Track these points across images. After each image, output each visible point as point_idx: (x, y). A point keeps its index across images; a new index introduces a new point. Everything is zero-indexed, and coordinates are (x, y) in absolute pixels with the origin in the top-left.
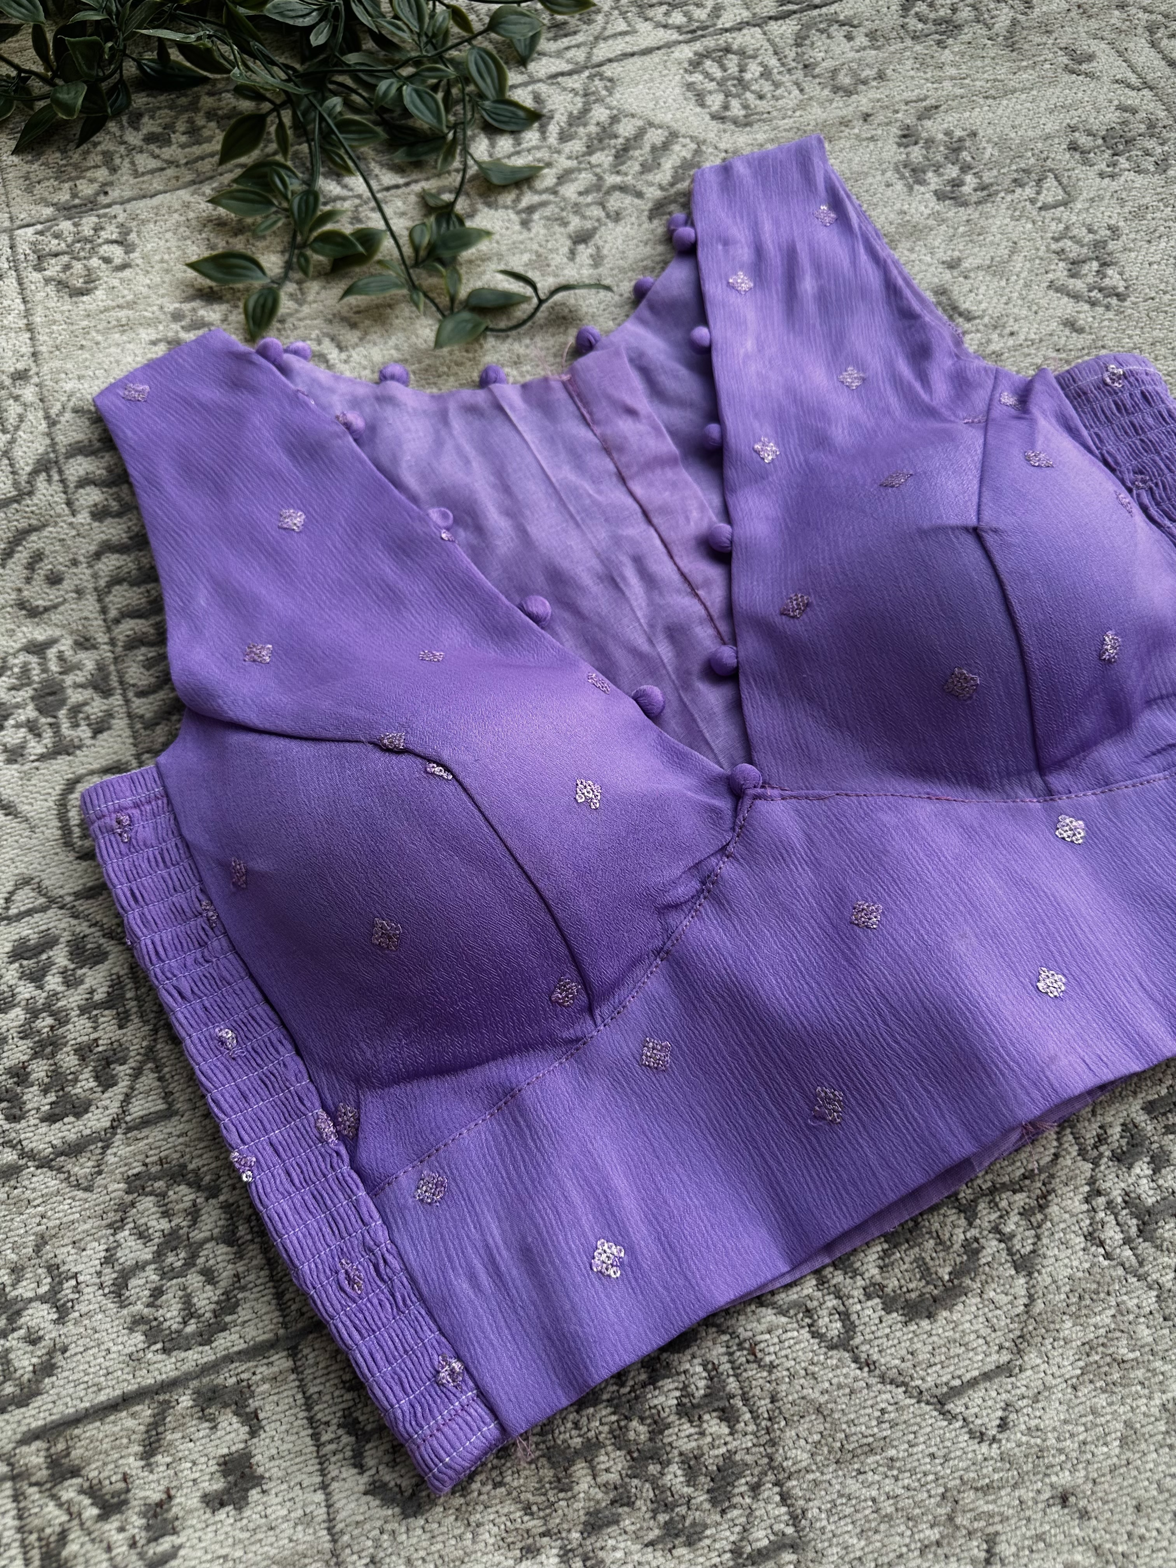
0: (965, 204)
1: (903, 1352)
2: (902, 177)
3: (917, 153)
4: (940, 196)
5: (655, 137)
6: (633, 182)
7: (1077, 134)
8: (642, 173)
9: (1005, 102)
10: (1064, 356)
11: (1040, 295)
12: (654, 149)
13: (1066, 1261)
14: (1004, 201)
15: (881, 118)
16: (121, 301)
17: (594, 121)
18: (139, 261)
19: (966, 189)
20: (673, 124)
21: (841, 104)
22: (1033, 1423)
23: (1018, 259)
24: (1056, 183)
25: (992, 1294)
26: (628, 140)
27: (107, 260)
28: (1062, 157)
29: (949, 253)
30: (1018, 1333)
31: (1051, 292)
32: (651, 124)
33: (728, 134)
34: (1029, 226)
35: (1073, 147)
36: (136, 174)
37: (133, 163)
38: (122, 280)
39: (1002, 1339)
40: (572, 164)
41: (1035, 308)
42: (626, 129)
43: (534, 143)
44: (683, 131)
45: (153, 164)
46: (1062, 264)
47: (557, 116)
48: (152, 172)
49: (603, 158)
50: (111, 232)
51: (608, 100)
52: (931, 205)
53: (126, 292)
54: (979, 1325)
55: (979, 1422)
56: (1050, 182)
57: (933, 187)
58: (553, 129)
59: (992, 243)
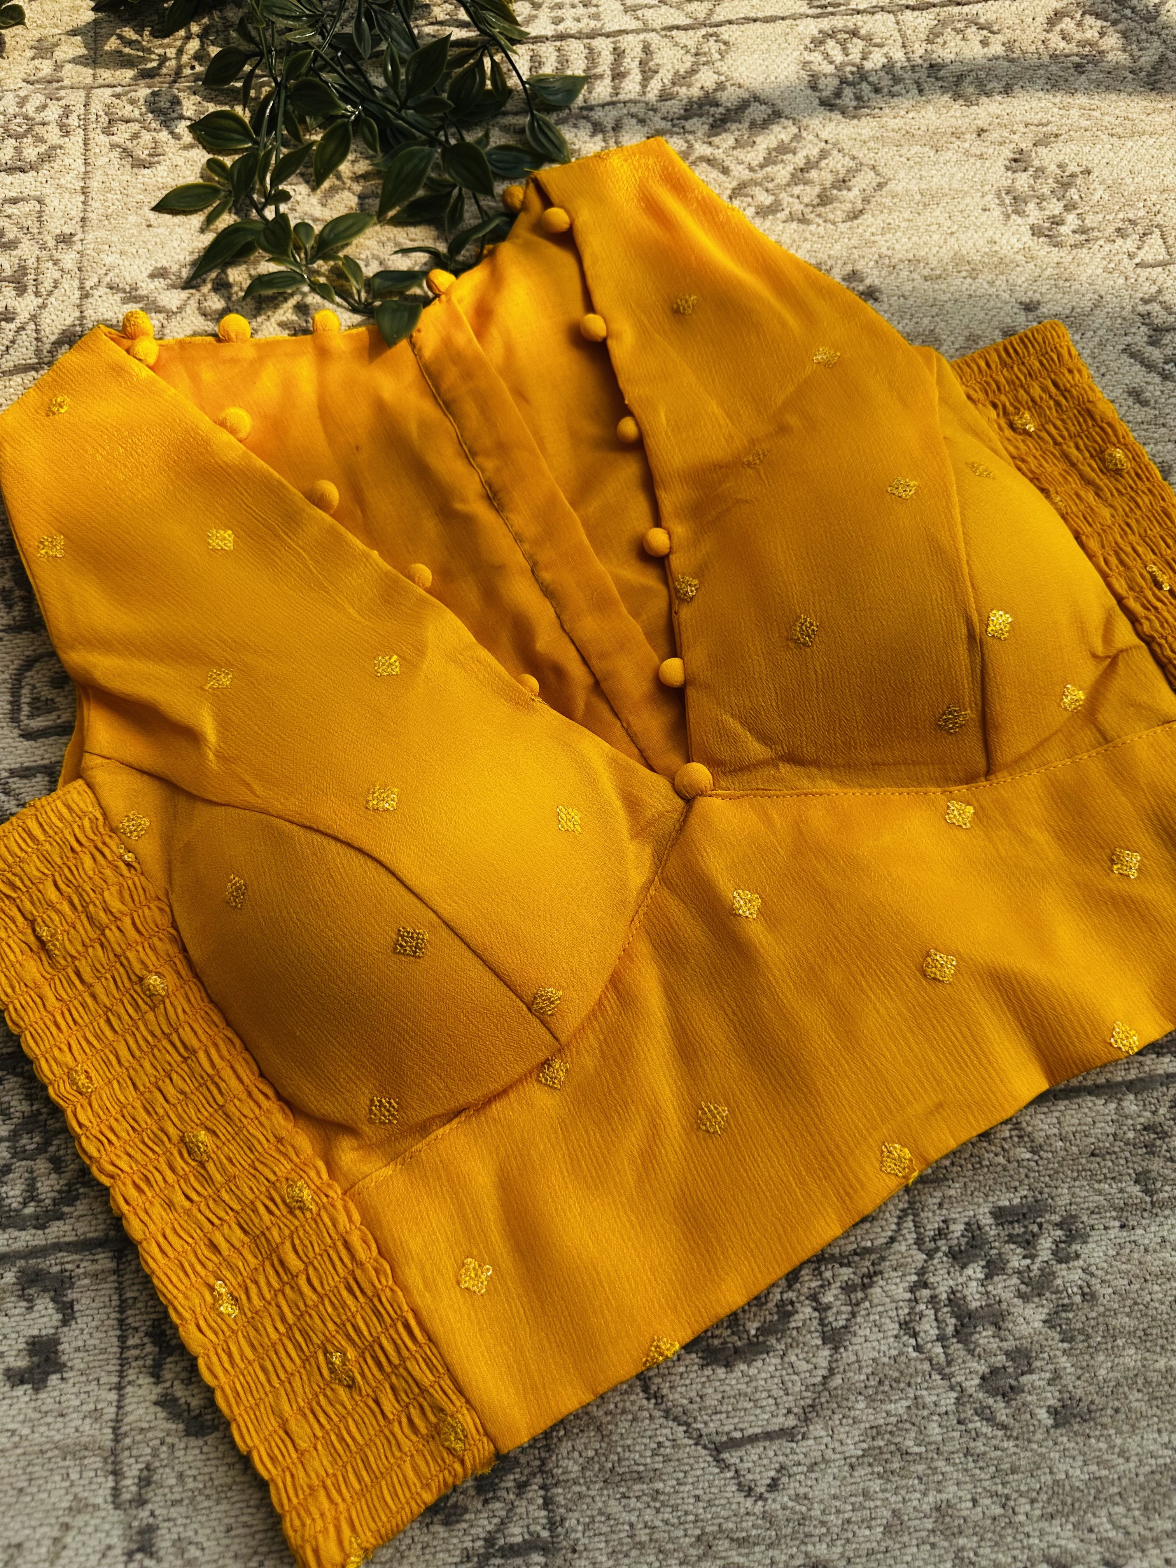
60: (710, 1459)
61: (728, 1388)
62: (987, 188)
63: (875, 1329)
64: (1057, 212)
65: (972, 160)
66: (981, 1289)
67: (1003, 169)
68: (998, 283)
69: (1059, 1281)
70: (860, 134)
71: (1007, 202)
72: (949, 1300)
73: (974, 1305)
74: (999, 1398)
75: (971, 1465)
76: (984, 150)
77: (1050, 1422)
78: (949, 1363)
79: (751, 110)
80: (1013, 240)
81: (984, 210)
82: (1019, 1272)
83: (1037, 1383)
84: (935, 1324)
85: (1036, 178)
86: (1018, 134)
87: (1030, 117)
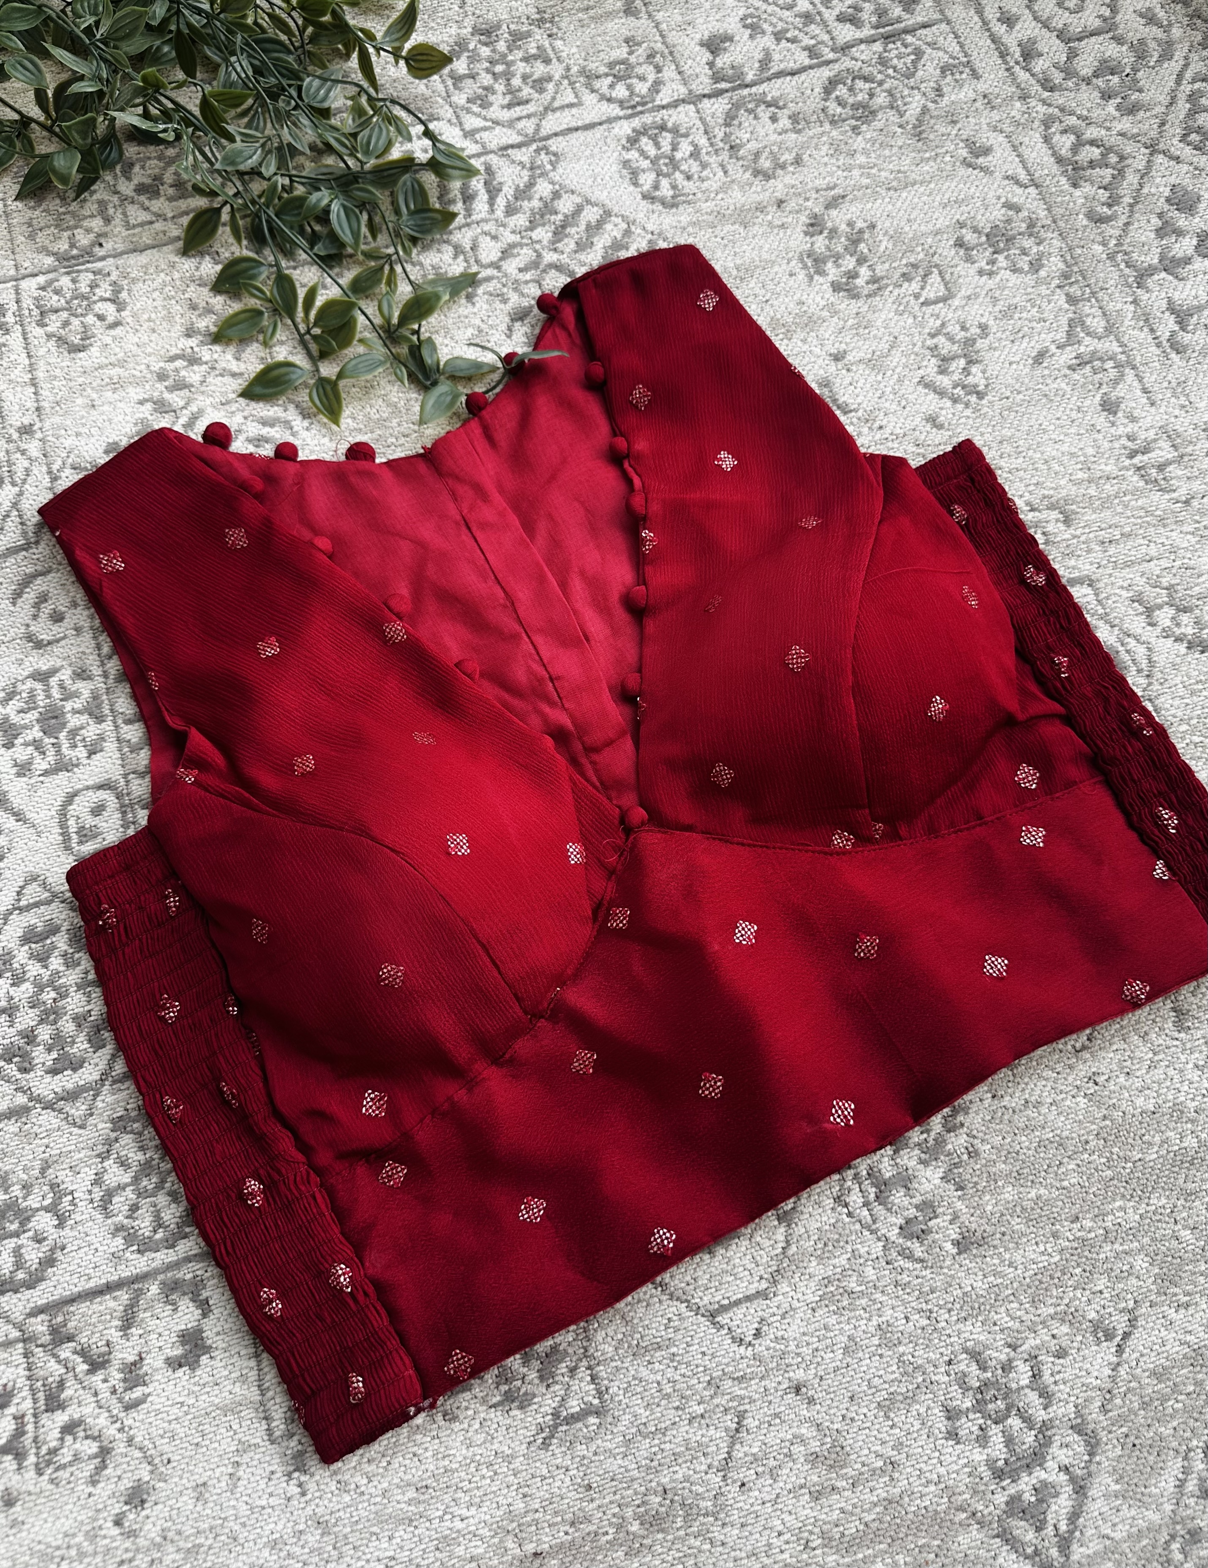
0: (856, 297)
1: (688, 1278)
2: (805, 267)
3: (820, 243)
4: (836, 287)
5: (591, 215)
6: (567, 260)
7: (964, 231)
8: (576, 252)
9: (904, 195)
10: (922, 451)
11: (911, 390)
12: (589, 226)
13: (818, 1217)
14: (891, 294)
15: (792, 205)
16: (113, 359)
17: (537, 196)
18: (129, 320)
19: (860, 282)
20: (607, 202)
21: (759, 189)
22: (780, 1334)
23: (896, 354)
24: (939, 279)
25: (758, 1239)
26: (566, 216)
27: (101, 318)
28: (947, 252)
29: (837, 345)
30: (775, 1268)
31: (920, 388)
32: (588, 202)
33: (656, 215)
34: (911, 320)
35: (960, 243)
36: (128, 226)
37: (125, 214)
38: (114, 338)
39: (762, 1272)
40: (516, 238)
41: (903, 403)
42: (565, 205)
43: (483, 215)
44: (616, 210)
45: (144, 216)
46: (934, 361)
47: (505, 189)
48: (142, 225)
49: (543, 234)
50: (104, 290)
51: (551, 174)
52: (827, 296)
53: (118, 350)
54: (747, 1261)
55: (739, 1331)
56: (935, 278)
57: (830, 278)
58: (501, 202)
59: (875, 337)
60: (708, 1323)
61: (713, 1269)
62: (790, 255)
63: (816, 1206)
64: (851, 267)
65: (776, 231)
66: (892, 1162)
67: (802, 235)
68: (809, 340)
69: (950, 1146)
70: (679, 222)
71: (809, 264)
72: (869, 1174)
73: (888, 1175)
74: (915, 1240)
75: (901, 1292)
76: (785, 220)
77: (955, 1251)
78: (874, 1222)
79: (584, 213)
80: (818, 299)
81: (791, 275)
82: (919, 1145)
83: (942, 1225)
84: (860, 1194)
85: (830, 238)
86: (812, 201)
87: (821, 183)
